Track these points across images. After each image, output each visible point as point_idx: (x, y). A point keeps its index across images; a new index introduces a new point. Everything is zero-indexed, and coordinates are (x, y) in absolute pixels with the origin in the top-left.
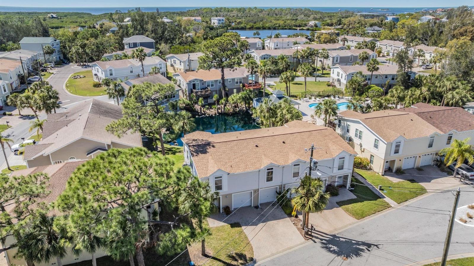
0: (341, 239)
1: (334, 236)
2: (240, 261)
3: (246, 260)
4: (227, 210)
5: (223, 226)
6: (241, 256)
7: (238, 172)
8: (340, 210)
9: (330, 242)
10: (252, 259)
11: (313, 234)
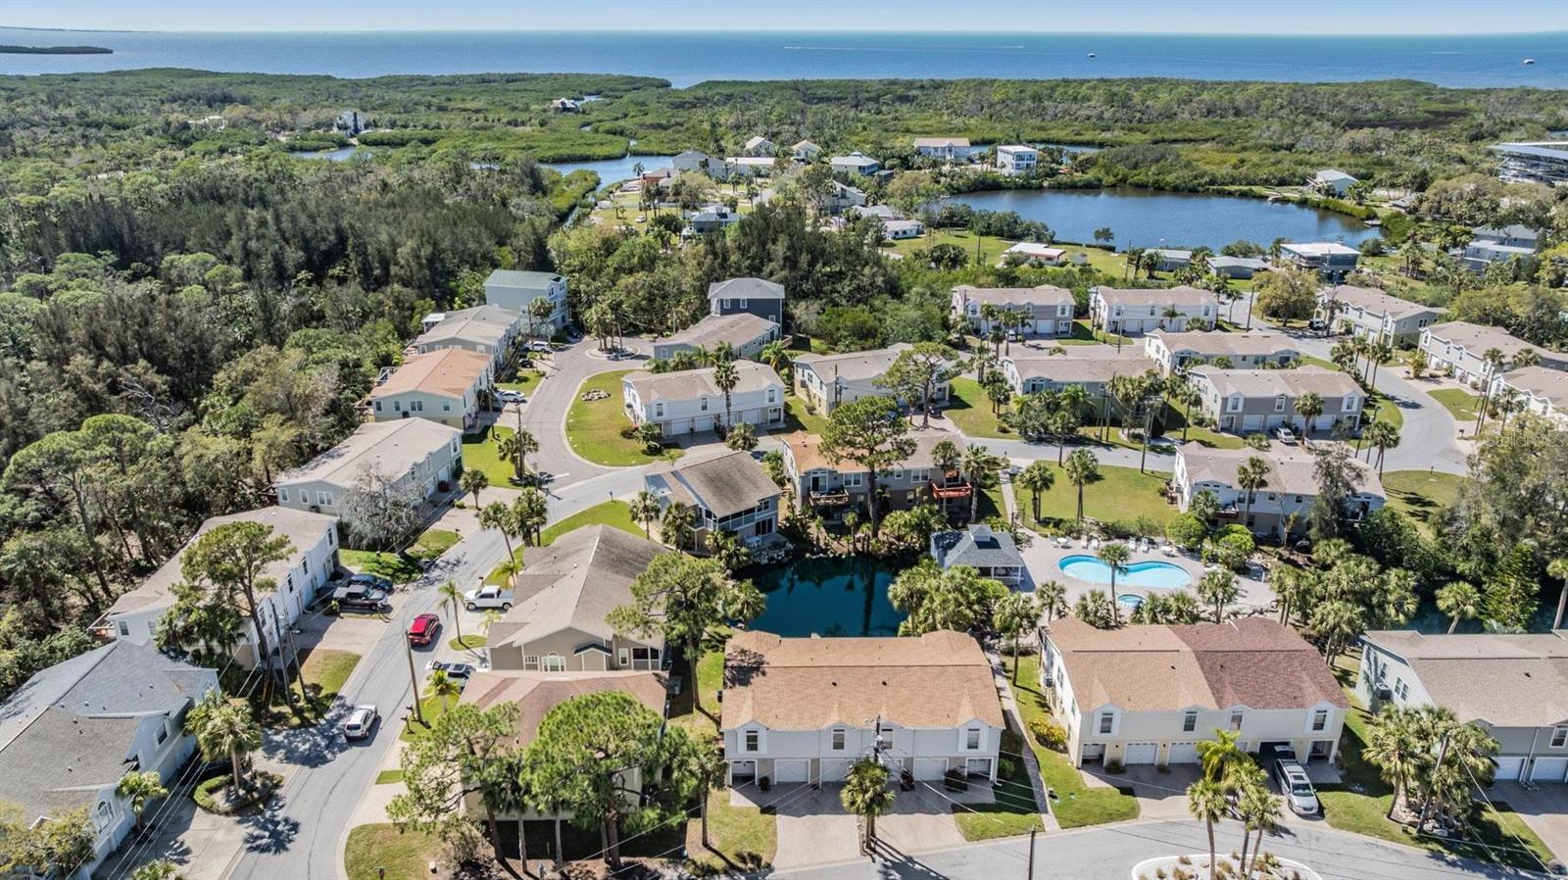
0: (917, 866)
1: (910, 859)
2: (750, 865)
3: (759, 866)
4: (765, 784)
5: (749, 808)
6: (755, 859)
7: (785, 728)
8: (949, 819)
9: (896, 866)
10: (769, 866)
11: (878, 849)
